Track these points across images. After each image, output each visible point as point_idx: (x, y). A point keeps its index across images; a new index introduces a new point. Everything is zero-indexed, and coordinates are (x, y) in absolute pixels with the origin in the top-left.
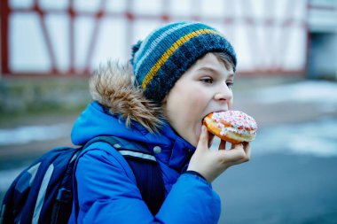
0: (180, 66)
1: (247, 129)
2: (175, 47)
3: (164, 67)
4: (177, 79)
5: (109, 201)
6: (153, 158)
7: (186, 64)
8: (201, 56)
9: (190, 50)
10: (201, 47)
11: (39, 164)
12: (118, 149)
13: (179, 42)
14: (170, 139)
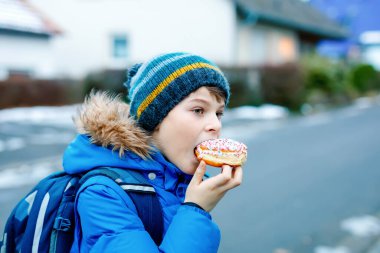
0: (175, 96)
1: (223, 150)
2: (171, 79)
3: (160, 97)
4: (170, 109)
5: (114, 235)
6: (152, 189)
7: (180, 96)
8: (194, 90)
9: (185, 83)
10: (195, 81)
11: (35, 192)
12: (120, 184)
13: (175, 74)
14: (162, 164)
